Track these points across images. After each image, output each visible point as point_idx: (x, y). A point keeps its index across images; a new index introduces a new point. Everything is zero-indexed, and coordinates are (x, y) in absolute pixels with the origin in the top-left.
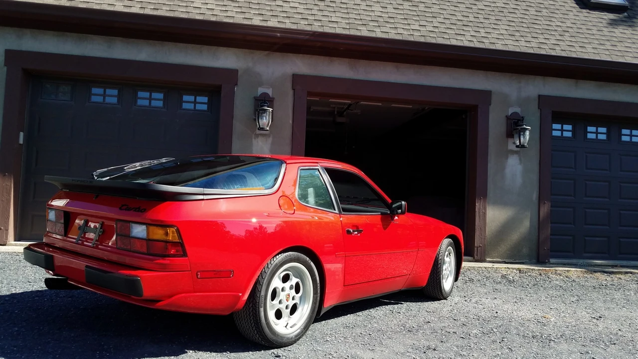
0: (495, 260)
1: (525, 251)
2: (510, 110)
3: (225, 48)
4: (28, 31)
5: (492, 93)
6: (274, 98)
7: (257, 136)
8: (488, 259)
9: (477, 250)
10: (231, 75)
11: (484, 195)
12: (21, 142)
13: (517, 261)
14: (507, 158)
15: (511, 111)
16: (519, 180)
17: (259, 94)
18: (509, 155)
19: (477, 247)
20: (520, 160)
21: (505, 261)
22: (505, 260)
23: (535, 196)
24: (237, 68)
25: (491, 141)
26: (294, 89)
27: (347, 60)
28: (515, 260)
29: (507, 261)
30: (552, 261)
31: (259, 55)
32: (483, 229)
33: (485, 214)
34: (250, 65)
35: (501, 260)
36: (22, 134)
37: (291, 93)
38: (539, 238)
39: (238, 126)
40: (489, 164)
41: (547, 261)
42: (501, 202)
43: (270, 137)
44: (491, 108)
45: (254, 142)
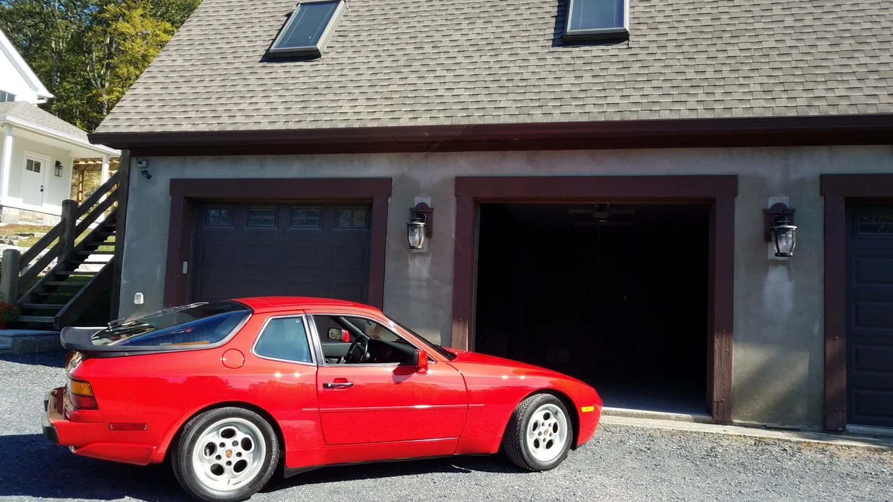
0: (748, 422)
1: (801, 411)
2: (769, 200)
3: (378, 154)
4: (189, 159)
5: (739, 179)
6: (433, 209)
7: (414, 255)
8: (735, 421)
9: (718, 406)
10: (384, 185)
11: (728, 329)
12: (185, 271)
13: (787, 426)
14: (766, 271)
15: (771, 202)
16: (788, 305)
17: (416, 204)
18: (770, 268)
19: (718, 402)
20: (790, 274)
21: (765, 426)
22: (765, 424)
23: (818, 328)
24: (391, 176)
25: (739, 248)
26: (456, 196)
27: (524, 152)
28: (783, 424)
29: (769, 425)
30: (850, 428)
31: (415, 157)
32: (727, 376)
33: (729, 354)
34: (406, 170)
35: (758, 423)
36: (185, 264)
37: (453, 199)
38: (825, 393)
39: (392, 244)
40: (736, 283)
41: (840, 429)
42: (756, 339)
43: (428, 255)
44: (738, 200)
45: (411, 263)
